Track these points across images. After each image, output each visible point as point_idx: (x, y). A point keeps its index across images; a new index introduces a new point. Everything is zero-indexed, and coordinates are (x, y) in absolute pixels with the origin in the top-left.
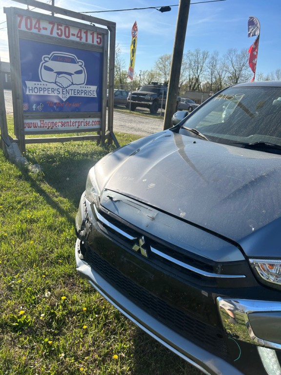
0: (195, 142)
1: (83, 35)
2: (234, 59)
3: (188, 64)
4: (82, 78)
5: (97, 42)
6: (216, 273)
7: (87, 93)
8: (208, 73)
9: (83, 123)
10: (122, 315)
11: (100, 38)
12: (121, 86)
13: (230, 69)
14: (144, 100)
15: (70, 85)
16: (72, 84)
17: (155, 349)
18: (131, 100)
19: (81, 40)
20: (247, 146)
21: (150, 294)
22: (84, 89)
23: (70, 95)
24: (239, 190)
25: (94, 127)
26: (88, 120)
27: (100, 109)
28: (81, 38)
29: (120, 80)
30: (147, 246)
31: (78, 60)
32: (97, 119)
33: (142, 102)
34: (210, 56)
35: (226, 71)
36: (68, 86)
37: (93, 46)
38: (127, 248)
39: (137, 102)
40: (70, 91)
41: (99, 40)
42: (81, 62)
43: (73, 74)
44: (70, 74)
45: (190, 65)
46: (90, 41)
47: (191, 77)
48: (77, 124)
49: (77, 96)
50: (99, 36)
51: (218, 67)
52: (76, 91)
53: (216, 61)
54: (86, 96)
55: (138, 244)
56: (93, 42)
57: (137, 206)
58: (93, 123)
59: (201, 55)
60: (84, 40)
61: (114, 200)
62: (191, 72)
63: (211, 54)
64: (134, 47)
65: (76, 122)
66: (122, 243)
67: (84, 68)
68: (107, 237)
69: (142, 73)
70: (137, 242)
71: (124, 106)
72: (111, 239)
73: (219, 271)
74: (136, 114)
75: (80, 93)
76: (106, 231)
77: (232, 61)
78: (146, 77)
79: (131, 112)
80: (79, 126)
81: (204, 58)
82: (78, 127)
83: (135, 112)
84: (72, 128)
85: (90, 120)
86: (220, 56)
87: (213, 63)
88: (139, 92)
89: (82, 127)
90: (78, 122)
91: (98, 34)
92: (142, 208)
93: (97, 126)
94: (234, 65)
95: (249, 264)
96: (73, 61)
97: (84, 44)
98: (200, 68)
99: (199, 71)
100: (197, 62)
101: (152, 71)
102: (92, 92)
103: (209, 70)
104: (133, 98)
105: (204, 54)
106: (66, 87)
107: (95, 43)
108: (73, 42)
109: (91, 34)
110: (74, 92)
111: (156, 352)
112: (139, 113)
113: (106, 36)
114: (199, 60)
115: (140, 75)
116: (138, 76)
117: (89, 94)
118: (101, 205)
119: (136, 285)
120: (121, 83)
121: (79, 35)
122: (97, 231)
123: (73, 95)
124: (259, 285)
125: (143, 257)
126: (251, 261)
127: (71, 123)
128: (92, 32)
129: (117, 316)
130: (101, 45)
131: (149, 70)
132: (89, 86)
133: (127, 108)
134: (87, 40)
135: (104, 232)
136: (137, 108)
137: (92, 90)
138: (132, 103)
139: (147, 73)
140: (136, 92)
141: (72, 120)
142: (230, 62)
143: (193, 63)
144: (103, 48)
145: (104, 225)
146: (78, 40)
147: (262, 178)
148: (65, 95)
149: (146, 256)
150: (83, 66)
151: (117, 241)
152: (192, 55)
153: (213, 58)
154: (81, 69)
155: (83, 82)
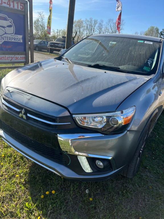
0: (64, 64)
1: (12, 4)
2: (112, 25)
3: (86, 27)
4: (12, 30)
5: (21, 8)
6: (57, 122)
7: (16, 40)
8: (97, 33)
9: (14, 58)
10: (25, 157)
11: (22, 6)
12: (46, 38)
13: (110, 31)
14: (57, 47)
15: (4, 34)
16: (6, 33)
17: (40, 171)
18: (50, 46)
19: (10, 6)
20: (90, 66)
21: (30, 139)
22: (13, 37)
23: (5, 40)
24: (74, 85)
25: (22, 60)
26: (17, 56)
27: (25, 50)
28: (10, 5)
29: (45, 35)
30: (25, 114)
31: (9, 19)
32: (23, 56)
33: (57, 48)
34: (98, 22)
35: (108, 32)
36: (3, 35)
37: (18, 10)
38: (17, 116)
39: (53, 48)
40: (4, 38)
41: (22, 7)
42: (11, 20)
43: (6, 27)
44: (4, 27)
45: (87, 27)
46: (16, 7)
47: (88, 35)
48: (10, 58)
49: (9, 41)
50: (22, 5)
51: (103, 29)
52: (8, 38)
53: (102, 25)
54: (15, 41)
55: (22, 113)
56: (18, 8)
57: (22, 94)
58: (21, 58)
59: (93, 22)
60: (12, 6)
61: (10, 92)
62: (88, 32)
63: (99, 21)
64: (51, 14)
65: (9, 57)
66: (14, 114)
67: (13, 23)
68: (7, 112)
69: (58, 31)
70: (21, 112)
71: (46, 51)
72: (9, 113)
73: (58, 121)
74: (53, 55)
75: (11, 39)
76: (7, 109)
77: (111, 26)
78: (60, 33)
79: (50, 54)
80: (11, 59)
81: (95, 24)
82: (11, 61)
83: (52, 54)
84: (7, 61)
85: (19, 56)
86: (104, 23)
87: (100, 27)
88: (55, 42)
89: (14, 60)
90: (11, 57)
91: (21, 3)
92: (24, 95)
93: (24, 60)
94: (112, 29)
95: (72, 118)
96: (5, 19)
97: (12, 9)
98: (93, 30)
99: (92, 31)
100: (91, 26)
101: (64, 30)
102: (19, 39)
103: (98, 31)
104: (51, 46)
105: (95, 21)
106: (2, 35)
107: (19, 9)
108: (5, 7)
109: (17, 3)
110: (7, 38)
111: (41, 173)
112: (55, 55)
113: (26, 5)
114: (92, 25)
115: (57, 32)
116: (56, 32)
117: (17, 40)
118: (4, 95)
119: (23, 135)
120: (45, 37)
121: (9, 3)
122: (2, 109)
123: (6, 40)
124: (77, 127)
125: (24, 119)
126: (74, 116)
127: (6, 58)
128: (17, 2)
129: (22, 158)
130: (23, 10)
131: (63, 29)
132: (17, 35)
133: (48, 52)
134: (14, 7)
135: (5, 109)
136: (54, 52)
137: (19, 38)
138: (50, 48)
139: (61, 31)
140: (53, 42)
141: (7, 56)
142: (110, 27)
143: (88, 26)
144: (24, 12)
145: (6, 106)
146: (8, 6)
147: (88, 79)
148: (1, 40)
149: (25, 118)
150: (12, 22)
151: (12, 113)
152: (88, 21)
153: (100, 24)
154: (11, 24)
155: (13, 33)
